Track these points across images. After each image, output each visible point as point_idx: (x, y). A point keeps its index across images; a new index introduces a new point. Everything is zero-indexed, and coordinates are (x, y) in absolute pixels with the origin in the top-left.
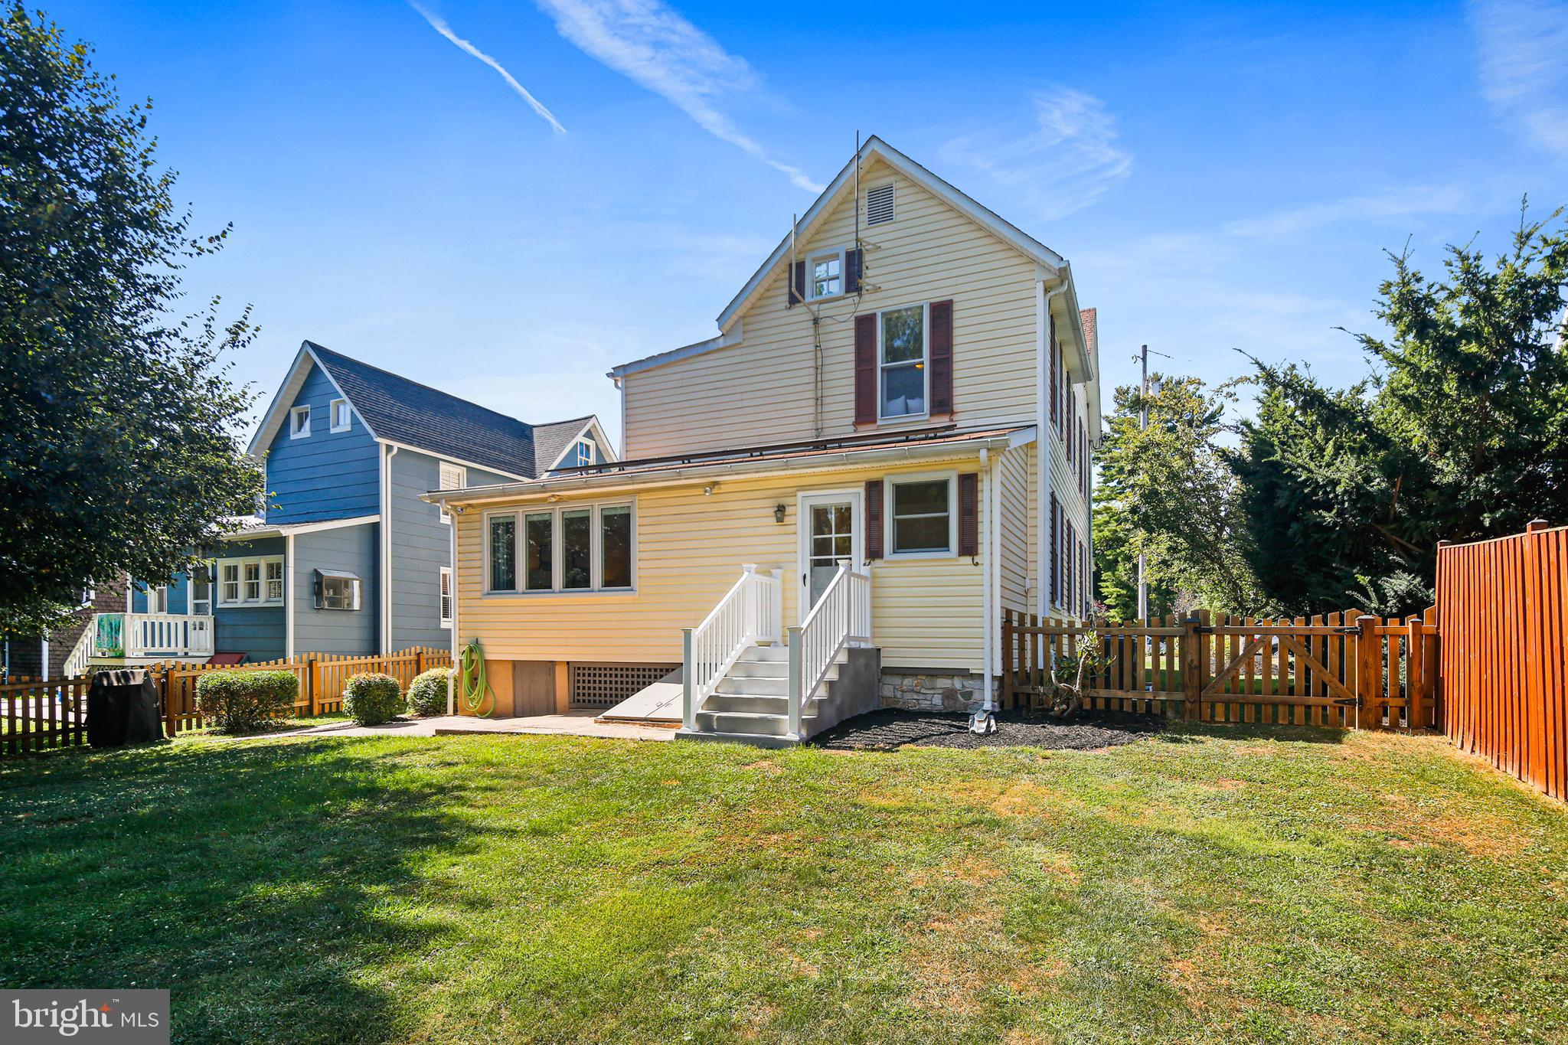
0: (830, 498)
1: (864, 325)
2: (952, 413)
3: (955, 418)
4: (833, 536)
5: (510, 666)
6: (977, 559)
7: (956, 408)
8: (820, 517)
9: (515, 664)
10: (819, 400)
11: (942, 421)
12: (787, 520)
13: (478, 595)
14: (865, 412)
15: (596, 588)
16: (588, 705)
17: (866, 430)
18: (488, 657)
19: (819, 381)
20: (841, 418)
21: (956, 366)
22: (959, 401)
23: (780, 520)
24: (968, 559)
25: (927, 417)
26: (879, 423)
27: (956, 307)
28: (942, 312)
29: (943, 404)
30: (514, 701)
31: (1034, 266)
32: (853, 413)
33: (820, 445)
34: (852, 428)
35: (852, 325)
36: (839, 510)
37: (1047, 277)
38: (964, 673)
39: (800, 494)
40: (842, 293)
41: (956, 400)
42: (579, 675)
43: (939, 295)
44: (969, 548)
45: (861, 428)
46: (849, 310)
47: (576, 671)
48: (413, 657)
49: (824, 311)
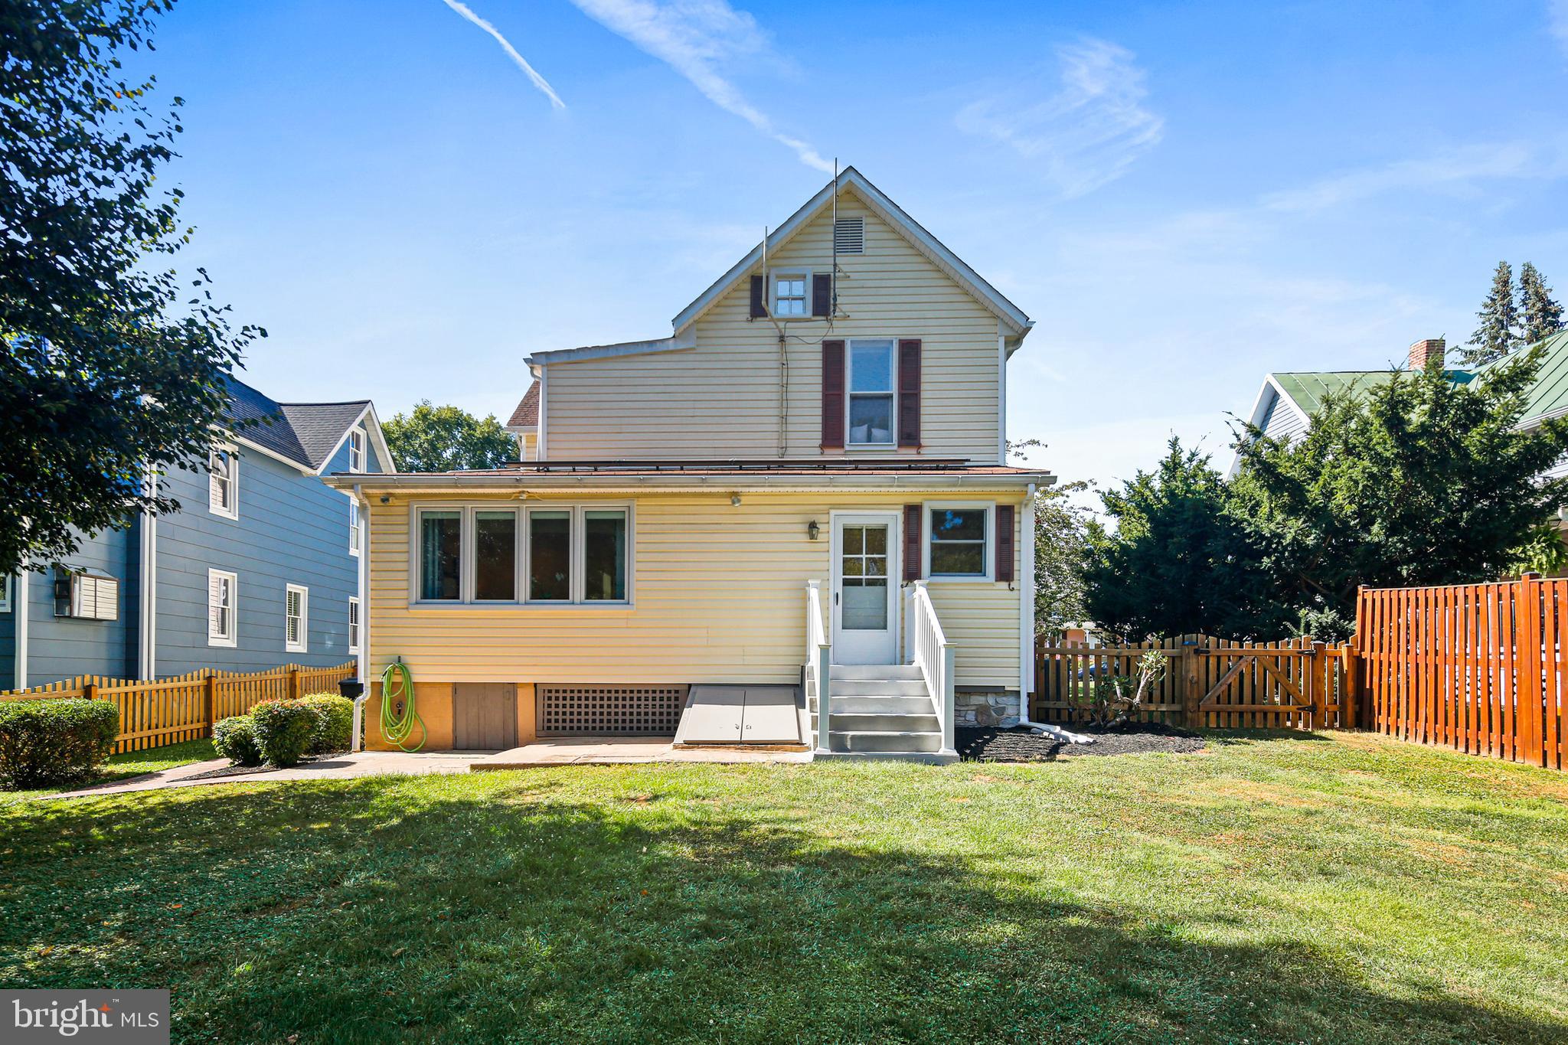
0: (865, 519)
1: (833, 352)
2: (919, 446)
3: (922, 451)
4: (864, 556)
5: (449, 690)
6: (1013, 585)
7: (923, 442)
8: (851, 539)
9: (456, 687)
10: (784, 419)
11: (910, 454)
12: (821, 537)
13: (403, 604)
14: (832, 435)
15: (577, 600)
16: (563, 733)
17: (833, 454)
18: (416, 679)
19: (784, 400)
20: (807, 440)
21: (923, 403)
22: (925, 437)
23: (812, 537)
24: (1004, 585)
25: (895, 448)
26: (847, 448)
27: (924, 347)
28: (910, 351)
29: (910, 436)
30: (455, 730)
31: (998, 322)
32: (819, 435)
33: (781, 465)
34: (818, 451)
35: (819, 348)
36: (871, 532)
37: (1011, 333)
38: (999, 691)
39: (833, 512)
40: (809, 314)
41: (923, 434)
42: (550, 698)
43: (910, 334)
44: (1005, 573)
45: (827, 451)
46: (817, 333)
47: (547, 694)
48: (202, 682)
49: (791, 330)
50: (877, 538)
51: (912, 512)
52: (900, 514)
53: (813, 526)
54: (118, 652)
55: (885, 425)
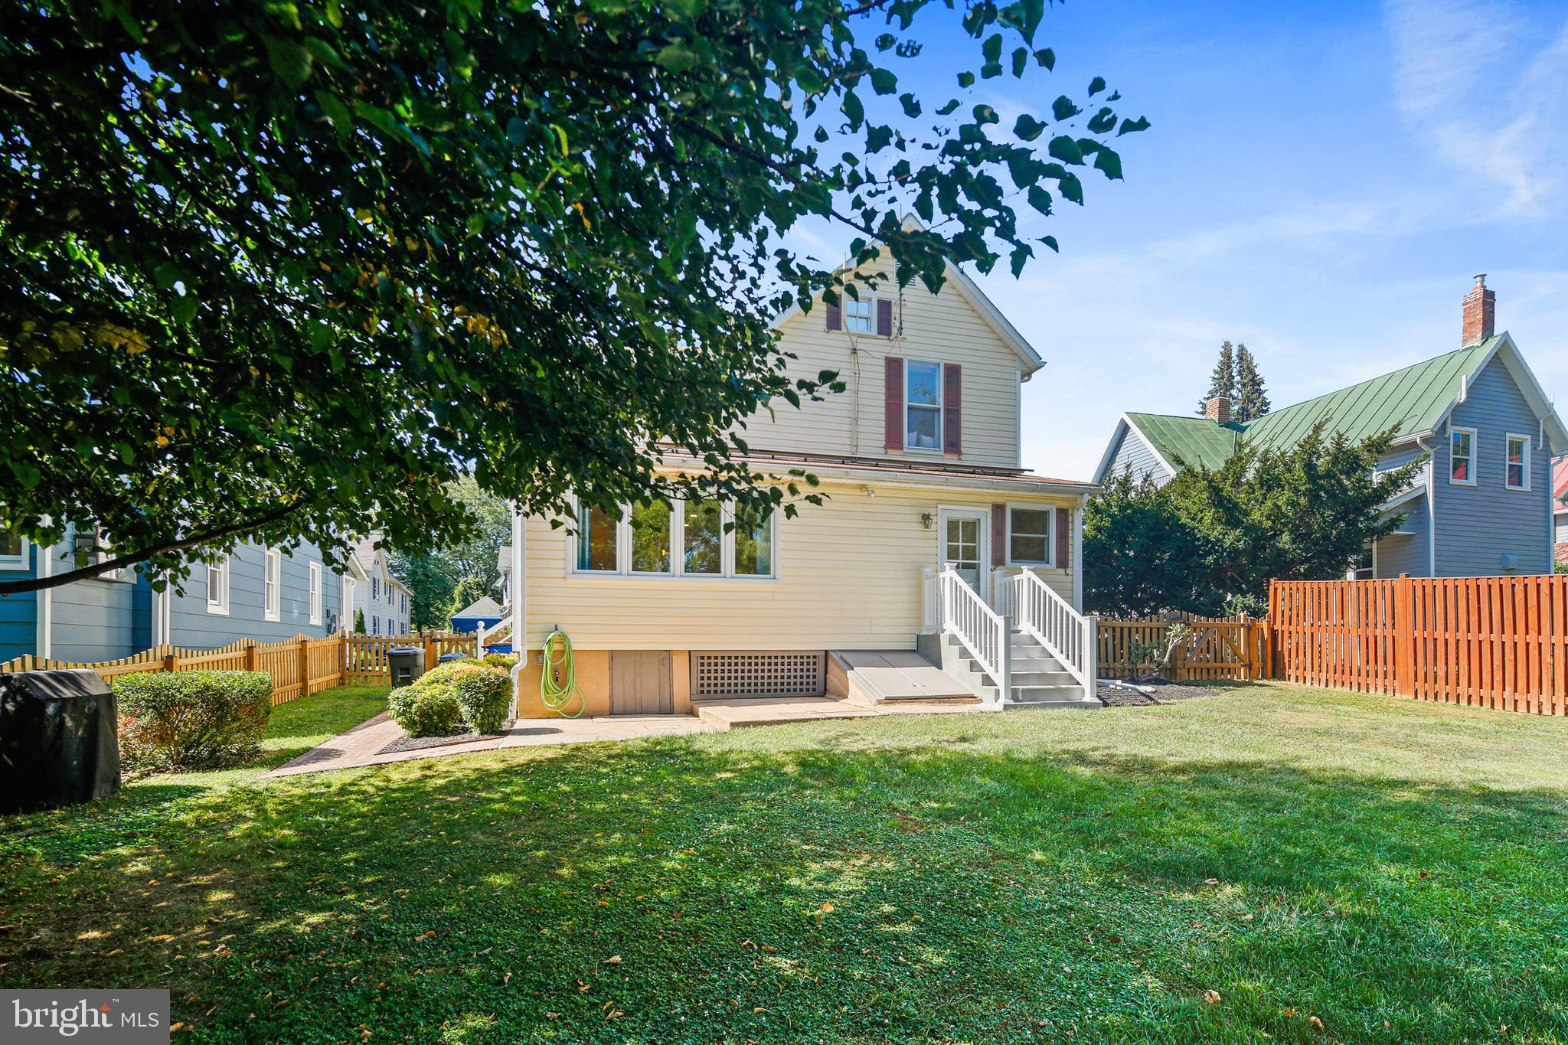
0: (963, 514)
1: (893, 366)
2: (960, 453)
3: (963, 457)
4: (961, 544)
5: (606, 658)
6: (1069, 571)
7: (963, 450)
8: (952, 526)
9: (612, 654)
10: (855, 421)
11: (951, 459)
12: (933, 527)
13: (560, 573)
14: (893, 440)
15: (729, 574)
16: (715, 696)
17: (894, 455)
18: (575, 647)
19: (856, 405)
20: (873, 443)
21: (963, 418)
22: (965, 445)
23: (926, 526)
24: (1062, 571)
25: (942, 453)
26: (905, 450)
27: (963, 371)
28: (953, 373)
29: (953, 445)
30: (611, 696)
31: (1015, 356)
32: (883, 437)
33: (853, 460)
34: (883, 451)
35: (883, 363)
36: (966, 524)
37: (1025, 366)
39: (940, 506)
40: (874, 331)
41: (963, 444)
42: (702, 665)
43: (953, 360)
44: (1063, 563)
45: (890, 451)
46: (881, 348)
47: (701, 660)
48: (242, 653)
49: (861, 344)
50: (971, 529)
51: (998, 509)
52: (989, 510)
53: (926, 518)
54: (127, 620)
55: (931, 433)
